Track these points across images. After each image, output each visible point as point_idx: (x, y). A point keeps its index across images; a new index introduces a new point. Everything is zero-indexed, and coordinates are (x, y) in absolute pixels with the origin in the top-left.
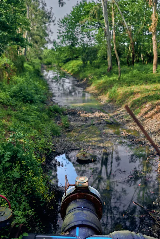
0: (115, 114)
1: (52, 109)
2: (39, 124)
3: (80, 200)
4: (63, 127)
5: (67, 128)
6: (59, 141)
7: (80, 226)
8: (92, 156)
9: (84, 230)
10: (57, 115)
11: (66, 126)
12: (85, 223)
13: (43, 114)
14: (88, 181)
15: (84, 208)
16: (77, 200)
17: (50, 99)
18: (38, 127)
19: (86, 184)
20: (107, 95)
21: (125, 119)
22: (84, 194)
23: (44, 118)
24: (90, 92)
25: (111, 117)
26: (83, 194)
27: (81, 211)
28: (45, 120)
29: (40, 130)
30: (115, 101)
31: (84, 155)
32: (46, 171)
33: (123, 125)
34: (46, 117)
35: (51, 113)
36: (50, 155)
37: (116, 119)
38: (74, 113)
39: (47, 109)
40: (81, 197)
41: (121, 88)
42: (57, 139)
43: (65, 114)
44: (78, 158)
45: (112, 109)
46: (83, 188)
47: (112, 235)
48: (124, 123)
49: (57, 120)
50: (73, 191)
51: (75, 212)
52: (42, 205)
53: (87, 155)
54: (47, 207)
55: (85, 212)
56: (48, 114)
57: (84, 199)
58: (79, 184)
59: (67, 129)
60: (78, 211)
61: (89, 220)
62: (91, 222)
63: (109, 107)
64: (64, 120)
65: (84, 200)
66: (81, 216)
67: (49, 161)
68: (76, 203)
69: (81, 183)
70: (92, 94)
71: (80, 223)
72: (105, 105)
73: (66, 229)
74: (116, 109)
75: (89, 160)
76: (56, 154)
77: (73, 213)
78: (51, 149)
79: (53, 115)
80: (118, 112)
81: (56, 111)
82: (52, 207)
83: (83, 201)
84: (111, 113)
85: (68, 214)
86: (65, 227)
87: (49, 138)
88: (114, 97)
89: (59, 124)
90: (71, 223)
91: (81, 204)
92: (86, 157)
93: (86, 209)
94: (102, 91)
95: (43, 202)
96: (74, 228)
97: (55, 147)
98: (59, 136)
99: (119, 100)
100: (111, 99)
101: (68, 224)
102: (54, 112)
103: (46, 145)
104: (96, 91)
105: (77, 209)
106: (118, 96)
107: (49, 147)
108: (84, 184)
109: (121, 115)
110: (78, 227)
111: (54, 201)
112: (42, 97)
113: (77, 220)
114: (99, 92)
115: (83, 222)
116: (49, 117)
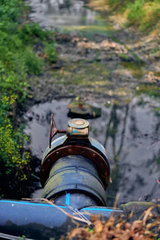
0: (137, 45)
1: (29, 30)
2: (6, 52)
3: (74, 157)
4: (46, 60)
5: (54, 62)
6: (38, 83)
7: (72, 192)
8: (94, 109)
9: (79, 197)
10: (37, 40)
11: (52, 59)
12: (80, 188)
13: (14, 37)
14: (88, 127)
15: (79, 168)
16: (69, 156)
17: (25, 15)
18: (4, 56)
19: (85, 131)
20: (126, 15)
21: (152, 55)
22: (81, 147)
23: (15, 45)
24: (96, 9)
25: (129, 50)
26: (79, 146)
27: (75, 172)
28: (17, 48)
29: (6, 62)
30: (138, 25)
31: (81, 105)
32: (16, 126)
33: (149, 65)
34: (19, 42)
35: (27, 37)
36: (23, 102)
37: (138, 55)
38: (65, 40)
39: (19, 29)
40: (76, 153)
41: (150, 3)
42: (36, 78)
43: (50, 41)
44: (70, 110)
45: (133, 38)
46: (78, 138)
47: (125, 206)
48: (151, 61)
49: (36, 49)
50: (62, 143)
51: (65, 172)
52: (8, 172)
53: (86, 107)
55: (82, 173)
56: (22, 38)
57: (81, 156)
58: (74, 129)
59: (54, 65)
60: (69, 172)
61: (87, 184)
62: (91, 188)
63: (126, 35)
64: (48, 49)
65: (81, 158)
66: (74, 178)
67: (21, 112)
68: (67, 161)
69: (77, 129)
70: (99, 12)
71: (72, 187)
72: (121, 31)
73: (49, 196)
74: (138, 39)
75: (88, 114)
76: (33, 102)
77: (62, 173)
78: (25, 94)
79: (31, 40)
80: (142, 44)
81: (36, 34)
82: (25, 177)
83: (79, 159)
84: (129, 43)
85: (53, 176)
86: (47, 193)
87: (22, 77)
88: (137, 17)
89: (40, 55)
90: (57, 188)
91: (75, 163)
92: (83, 110)
93: (82, 169)
94: (116, 7)
95: (10, 167)
96: (62, 194)
97: (33, 91)
98: (40, 75)
99: (145, 24)
100: (131, 20)
101: (51, 188)
102: (31, 36)
103: (16, 86)
104: (106, 8)
105: (68, 168)
106: (144, 16)
107: (22, 90)
108: (82, 131)
109: (147, 48)
110: (69, 194)
111: (29, 170)
112: (12, 10)
113: (68, 183)
114: (111, 9)
115: (78, 186)
116: (23, 43)
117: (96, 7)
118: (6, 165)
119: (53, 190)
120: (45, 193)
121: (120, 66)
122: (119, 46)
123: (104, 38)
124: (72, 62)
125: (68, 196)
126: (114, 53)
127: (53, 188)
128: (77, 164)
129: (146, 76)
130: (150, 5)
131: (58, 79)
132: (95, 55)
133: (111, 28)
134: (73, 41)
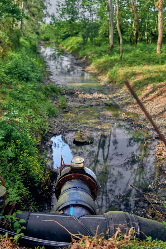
0: (115, 95)
1: (49, 88)
2: (35, 103)
3: (76, 181)
4: (60, 107)
5: (64, 108)
6: (55, 122)
7: (74, 206)
8: (89, 138)
9: (78, 209)
10: (54, 94)
11: (63, 106)
12: (79, 203)
13: (40, 93)
15: (79, 189)
16: (73, 180)
17: (47, 78)
18: (34, 106)
19: (82, 165)
20: (108, 75)
21: (124, 101)
22: (79, 174)
23: (41, 98)
24: (89, 72)
25: (110, 99)
26: (78, 174)
27: (76, 192)
28: (42, 100)
29: (36, 110)
30: (116, 82)
31: (81, 136)
32: (41, 151)
33: (122, 108)
34: (43, 96)
35: (48, 92)
36: (46, 135)
37: (116, 101)
38: (71, 93)
39: (43, 88)
40: (77, 178)
41: (122, 68)
42: (54, 119)
43: (62, 94)
44: (75, 140)
45: (112, 90)
46: (78, 169)
47: (106, 215)
48: (123, 106)
49: (54, 100)
50: (68, 172)
51: (70, 192)
52: (37, 185)
53: (84, 137)
54: (42, 187)
55: (80, 192)
56: (45, 93)
57: (79, 180)
58: (75, 164)
59: (64, 110)
60: (73, 191)
61: (83, 200)
62: (86, 203)
63: (108, 88)
64: (61, 100)
65: (79, 181)
66: (75, 196)
67: (45, 142)
68: (71, 184)
70: (91, 74)
71: (74, 203)
72: (105, 86)
73: (60, 208)
74: (115, 91)
75: (86, 142)
76: (52, 135)
77: (68, 193)
78: (47, 130)
79: (50, 94)
80: (118, 94)
81: (53, 90)
82: (47, 188)
83: (78, 182)
84: (110, 94)
85: (63, 194)
86: (59, 206)
87: (45, 118)
88: (115, 77)
89: (56, 104)
90: (65, 203)
91: (76, 184)
92: (83, 139)
93: (81, 189)
94: (102, 71)
95: (38, 182)
96: (68, 207)
97: (52, 127)
98: (56, 117)
99: (119, 81)
100: (111, 79)
101: (62, 203)
102: (51, 92)
103: (42, 126)
104: (96, 71)
105: (71, 189)
106: (119, 76)
107: (45, 128)
108: (80, 165)
109: (121, 97)
110: (72, 207)
111: (49, 181)
112: (39, 75)
113: (71, 199)
114: (99, 72)
115: (78, 202)
116: (45, 96)
117: (89, 71)
118: (35, 180)
119: (63, 204)
120: (58, 206)
121: (104, 109)
122: (104, 96)
123: (95, 91)
124: (75, 108)
125: (72, 208)
126: (101, 101)
127: (63, 203)
128: (77, 186)
129: (121, 115)
130: (122, 69)
131: (67, 119)
132: (89, 103)
133: (99, 84)
134: (76, 94)
